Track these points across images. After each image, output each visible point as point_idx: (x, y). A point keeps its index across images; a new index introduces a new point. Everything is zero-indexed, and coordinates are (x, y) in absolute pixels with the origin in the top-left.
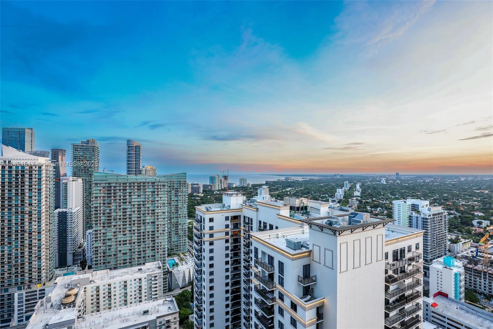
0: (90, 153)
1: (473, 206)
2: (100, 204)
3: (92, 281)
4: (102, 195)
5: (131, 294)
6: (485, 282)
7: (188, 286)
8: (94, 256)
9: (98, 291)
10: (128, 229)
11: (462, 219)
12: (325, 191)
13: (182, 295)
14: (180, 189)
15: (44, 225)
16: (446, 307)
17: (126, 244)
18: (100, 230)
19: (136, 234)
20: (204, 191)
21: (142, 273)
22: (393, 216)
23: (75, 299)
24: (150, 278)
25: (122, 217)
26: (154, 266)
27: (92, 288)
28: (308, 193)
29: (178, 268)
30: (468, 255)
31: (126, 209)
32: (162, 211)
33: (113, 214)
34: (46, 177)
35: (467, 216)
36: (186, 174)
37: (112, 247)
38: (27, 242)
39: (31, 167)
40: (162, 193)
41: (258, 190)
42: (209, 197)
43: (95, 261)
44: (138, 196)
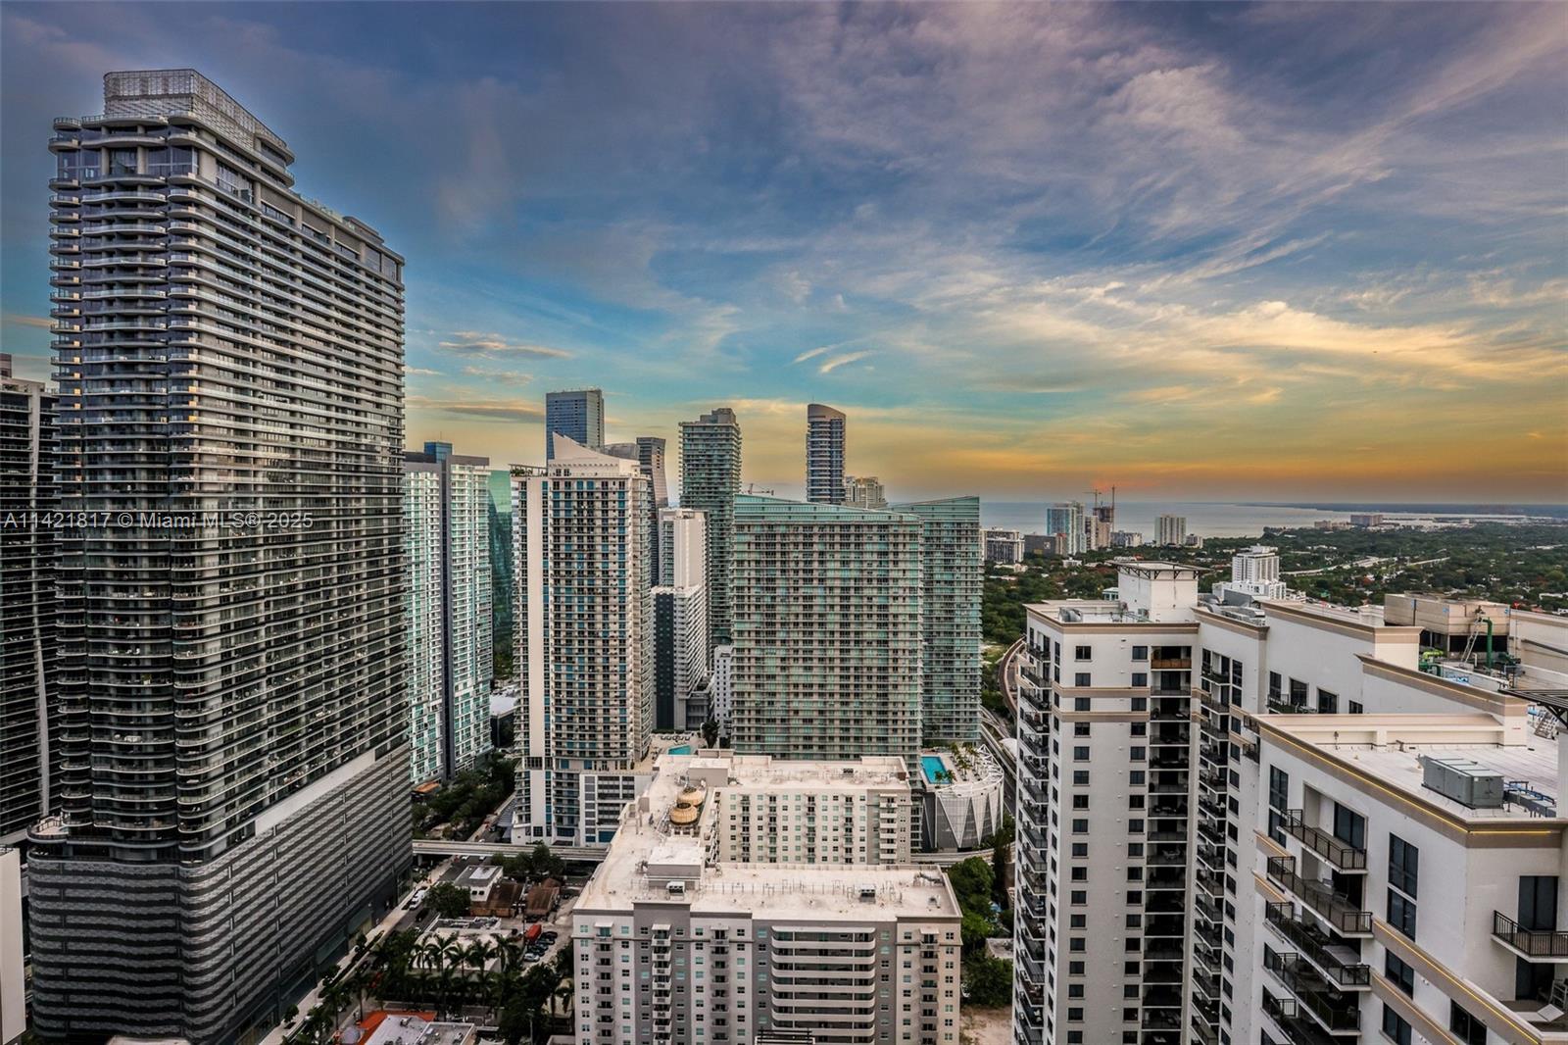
0: (721, 445)
2: (749, 579)
3: (734, 780)
4: (753, 556)
5: (825, 834)
7: (982, 848)
8: (735, 715)
9: (745, 809)
10: (816, 654)
13: (964, 868)
14: (959, 546)
15: (631, 623)
17: (811, 694)
18: (749, 650)
19: (837, 671)
20: (1027, 557)
21: (853, 782)
23: (699, 815)
24: (875, 801)
25: (801, 619)
26: (884, 769)
27: (733, 797)
29: (953, 786)
31: (811, 597)
32: (909, 610)
33: (779, 609)
34: (635, 508)
36: (978, 499)
37: (778, 697)
38: (599, 660)
39: (605, 484)
40: (908, 556)
41: (1234, 558)
42: (1045, 576)
43: (738, 729)
44: (843, 562)
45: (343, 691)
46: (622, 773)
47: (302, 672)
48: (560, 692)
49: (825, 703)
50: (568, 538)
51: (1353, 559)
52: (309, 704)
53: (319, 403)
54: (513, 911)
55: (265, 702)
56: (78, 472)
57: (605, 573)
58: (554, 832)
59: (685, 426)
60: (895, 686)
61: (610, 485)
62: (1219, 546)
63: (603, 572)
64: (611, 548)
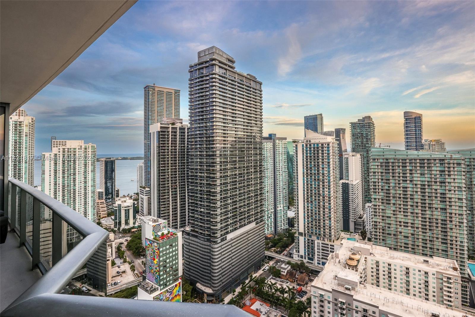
0: (367, 129)
2: (378, 179)
3: (372, 254)
4: (380, 170)
5: (414, 285)
8: (373, 230)
9: (378, 266)
15: (332, 192)
18: (379, 206)
19: (420, 219)
21: (429, 266)
23: (358, 264)
24: (440, 277)
25: (402, 196)
26: (445, 264)
27: (372, 260)
31: (407, 188)
32: (457, 196)
33: (392, 191)
34: (333, 152)
37: (392, 226)
38: (321, 203)
39: (322, 145)
40: (456, 173)
43: (375, 235)
44: (421, 174)
45: (248, 204)
46: (330, 243)
47: (238, 197)
48: (309, 212)
49: (414, 231)
50: (311, 162)
52: (239, 206)
53: (242, 125)
54: (293, 281)
55: (229, 204)
56: (193, 145)
57: (323, 174)
58: (307, 258)
59: (352, 123)
61: (324, 145)
63: (322, 174)
64: (325, 166)
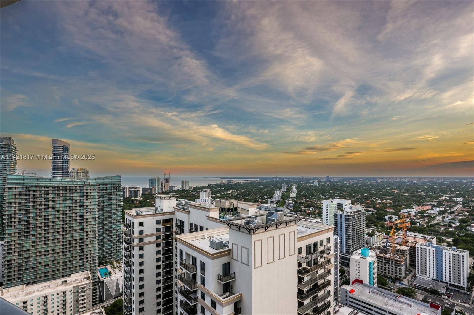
1: (387, 204)
2: (15, 211)
4: (17, 201)
5: (53, 310)
6: (392, 268)
7: (122, 295)
8: (6, 271)
10: (50, 238)
11: (377, 215)
12: (264, 192)
13: (114, 305)
14: (114, 192)
16: (361, 292)
18: (15, 241)
19: (61, 243)
20: (143, 195)
21: (67, 285)
22: (322, 214)
24: (76, 290)
25: (43, 225)
26: (81, 277)
28: (249, 195)
29: (111, 277)
30: (380, 246)
31: (48, 215)
32: (92, 216)
33: (31, 222)
35: (382, 212)
36: (120, 176)
37: (30, 259)
40: (92, 197)
41: (200, 192)
42: (148, 200)
43: (8, 276)
44: (63, 201)
51: (227, 191)
60: (87, 245)
62: (197, 189)
